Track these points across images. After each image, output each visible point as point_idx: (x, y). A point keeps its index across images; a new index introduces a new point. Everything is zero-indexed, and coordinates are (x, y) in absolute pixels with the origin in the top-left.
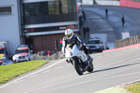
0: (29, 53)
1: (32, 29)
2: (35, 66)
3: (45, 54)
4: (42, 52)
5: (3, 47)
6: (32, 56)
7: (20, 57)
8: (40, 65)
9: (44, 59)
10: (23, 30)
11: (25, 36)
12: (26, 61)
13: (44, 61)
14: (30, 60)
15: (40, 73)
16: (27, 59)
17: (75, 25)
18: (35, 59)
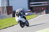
0: (31, 12)
1: (32, 4)
2: (33, 17)
3: (37, 13)
4: (36, 12)
5: (22, 10)
6: (32, 14)
7: (28, 14)
8: (35, 16)
9: (36, 14)
10: (29, 4)
11: (30, 7)
12: (30, 15)
13: (36, 15)
14: (31, 15)
15: (35, 19)
16: (30, 14)
17: (47, 3)
18: (33, 14)
